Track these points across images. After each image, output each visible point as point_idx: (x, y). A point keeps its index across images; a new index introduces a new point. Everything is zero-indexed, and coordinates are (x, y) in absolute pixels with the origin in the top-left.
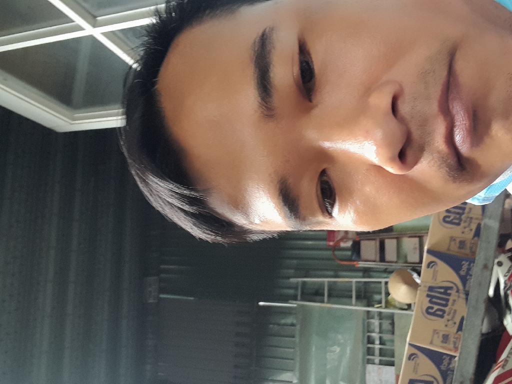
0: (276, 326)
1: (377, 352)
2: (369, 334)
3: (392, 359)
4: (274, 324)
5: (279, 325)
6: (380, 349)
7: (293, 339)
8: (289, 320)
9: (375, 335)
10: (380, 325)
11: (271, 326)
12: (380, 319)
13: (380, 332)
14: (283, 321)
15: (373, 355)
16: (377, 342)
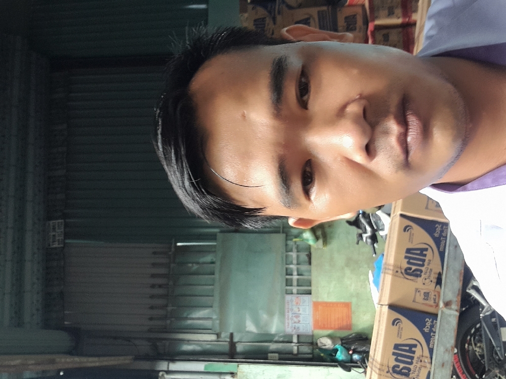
0: (194, 265)
1: (295, 283)
2: (287, 266)
3: (309, 288)
4: (193, 263)
5: (198, 263)
6: (298, 280)
7: (213, 276)
8: (208, 258)
9: (293, 267)
10: (298, 257)
11: (190, 265)
12: (298, 252)
13: (298, 264)
14: (202, 260)
15: (291, 285)
16: (295, 273)
